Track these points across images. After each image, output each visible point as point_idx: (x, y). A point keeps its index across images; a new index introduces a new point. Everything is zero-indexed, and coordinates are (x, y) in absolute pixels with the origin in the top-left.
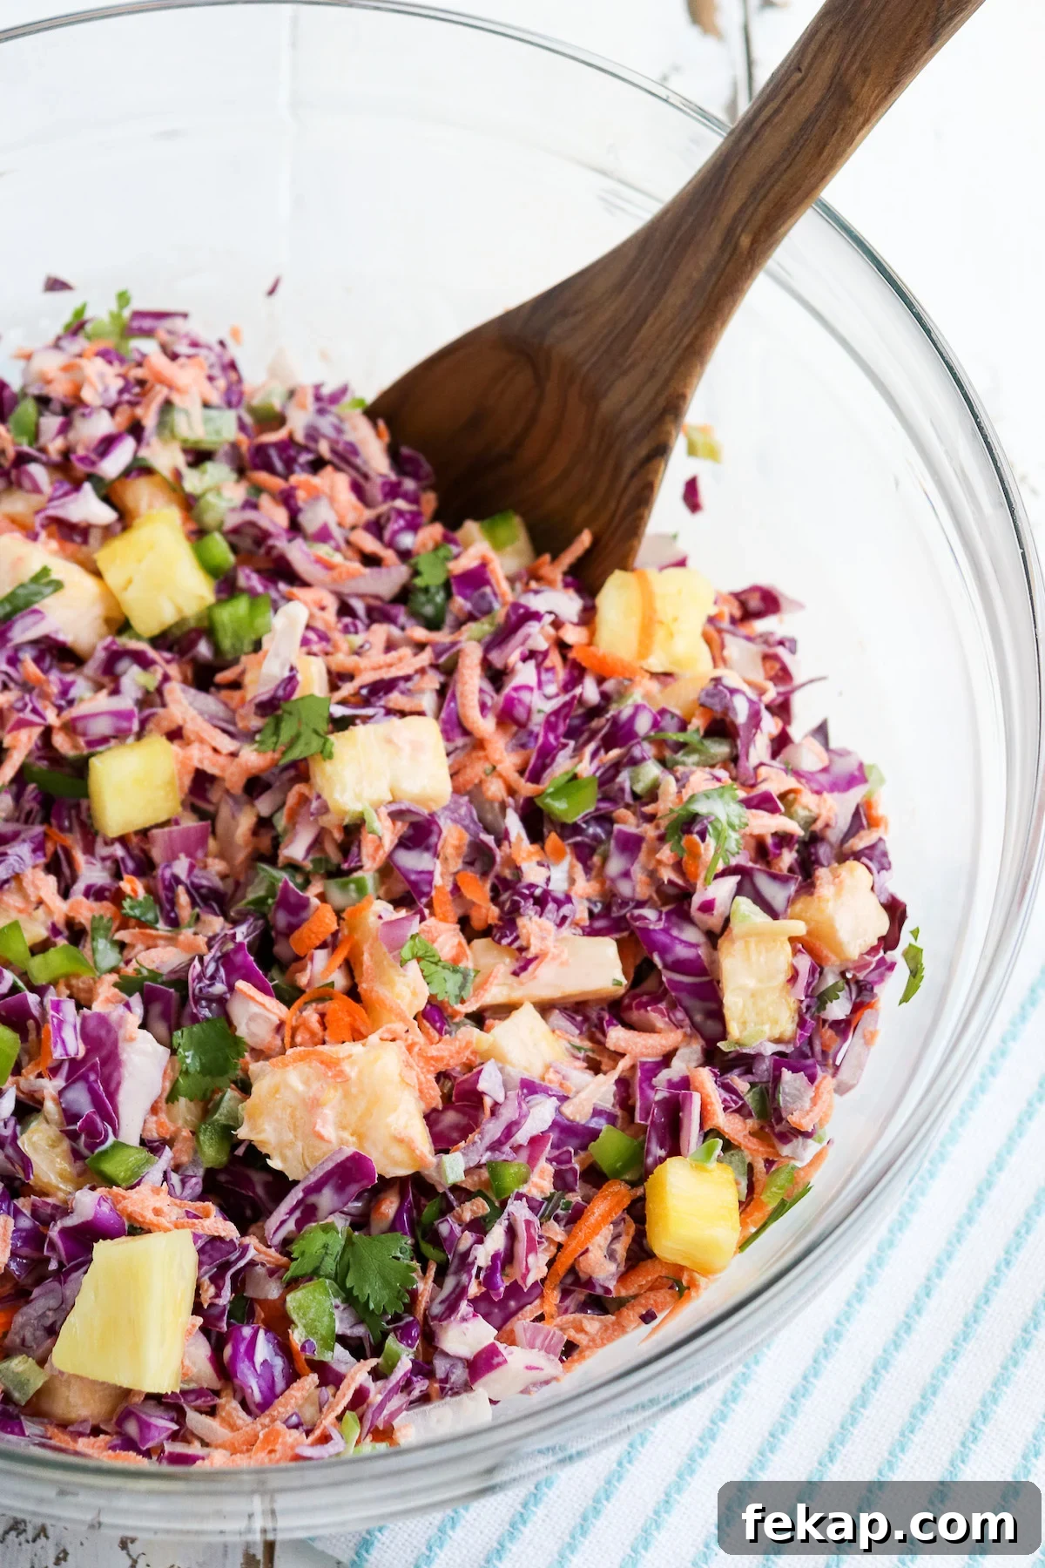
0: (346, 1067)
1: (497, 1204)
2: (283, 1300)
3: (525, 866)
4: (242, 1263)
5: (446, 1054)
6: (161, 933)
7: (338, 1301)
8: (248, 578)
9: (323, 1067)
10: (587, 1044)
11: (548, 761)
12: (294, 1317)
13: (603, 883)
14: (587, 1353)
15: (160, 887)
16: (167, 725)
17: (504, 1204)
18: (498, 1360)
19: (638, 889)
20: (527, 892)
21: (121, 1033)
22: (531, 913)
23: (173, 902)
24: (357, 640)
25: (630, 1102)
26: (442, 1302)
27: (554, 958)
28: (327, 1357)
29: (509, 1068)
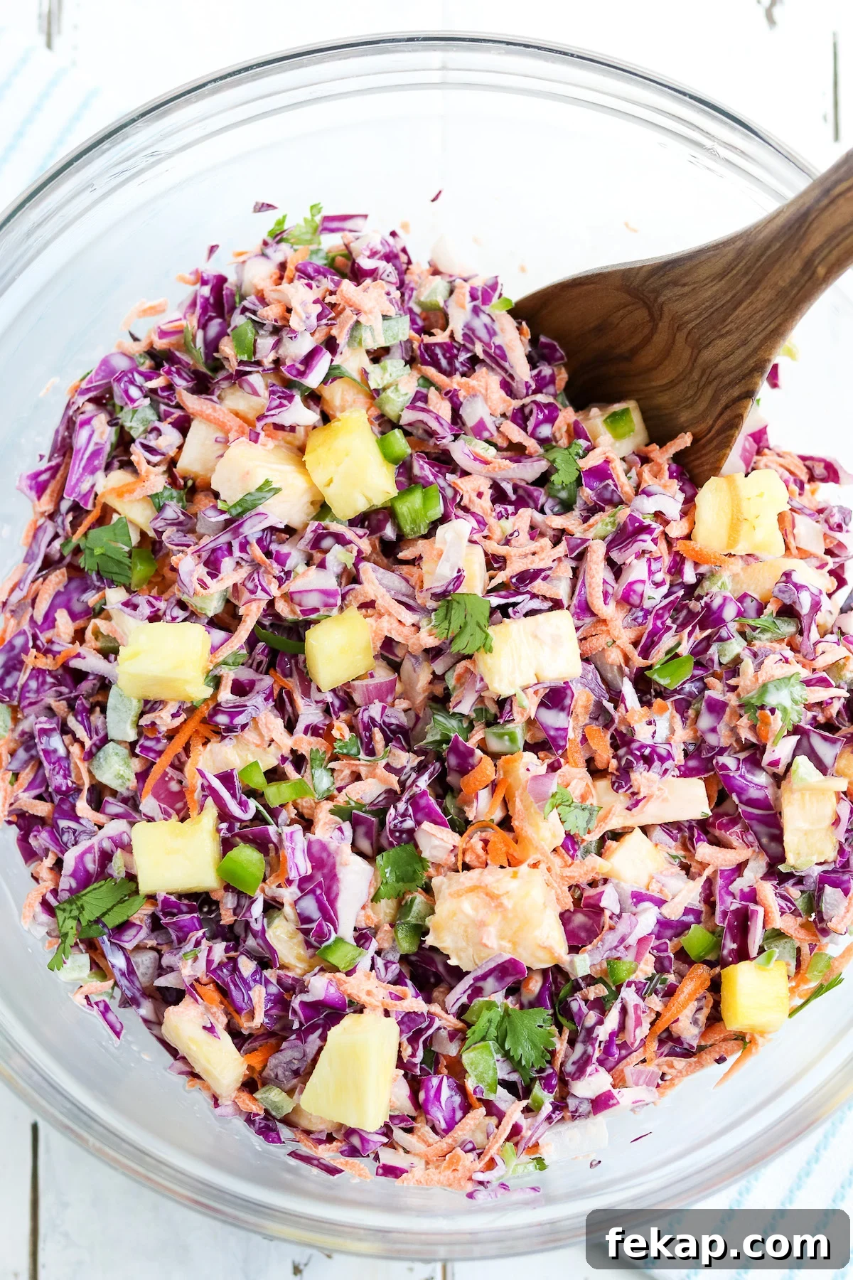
0: (505, 901)
1: (614, 988)
2: (459, 1056)
3: (637, 727)
4: (430, 1032)
5: (576, 874)
6: (362, 762)
7: (499, 1056)
8: (422, 468)
9: (488, 899)
10: (681, 853)
11: (656, 639)
12: (468, 1069)
13: (696, 731)
14: (676, 1081)
15: (361, 727)
16: (362, 599)
17: (619, 988)
18: (614, 1101)
19: (722, 740)
20: (638, 753)
21: (338, 860)
22: (641, 770)
23: (371, 739)
24: (507, 525)
25: (712, 899)
26: (574, 1063)
27: (658, 798)
28: (491, 1097)
29: (622, 884)
